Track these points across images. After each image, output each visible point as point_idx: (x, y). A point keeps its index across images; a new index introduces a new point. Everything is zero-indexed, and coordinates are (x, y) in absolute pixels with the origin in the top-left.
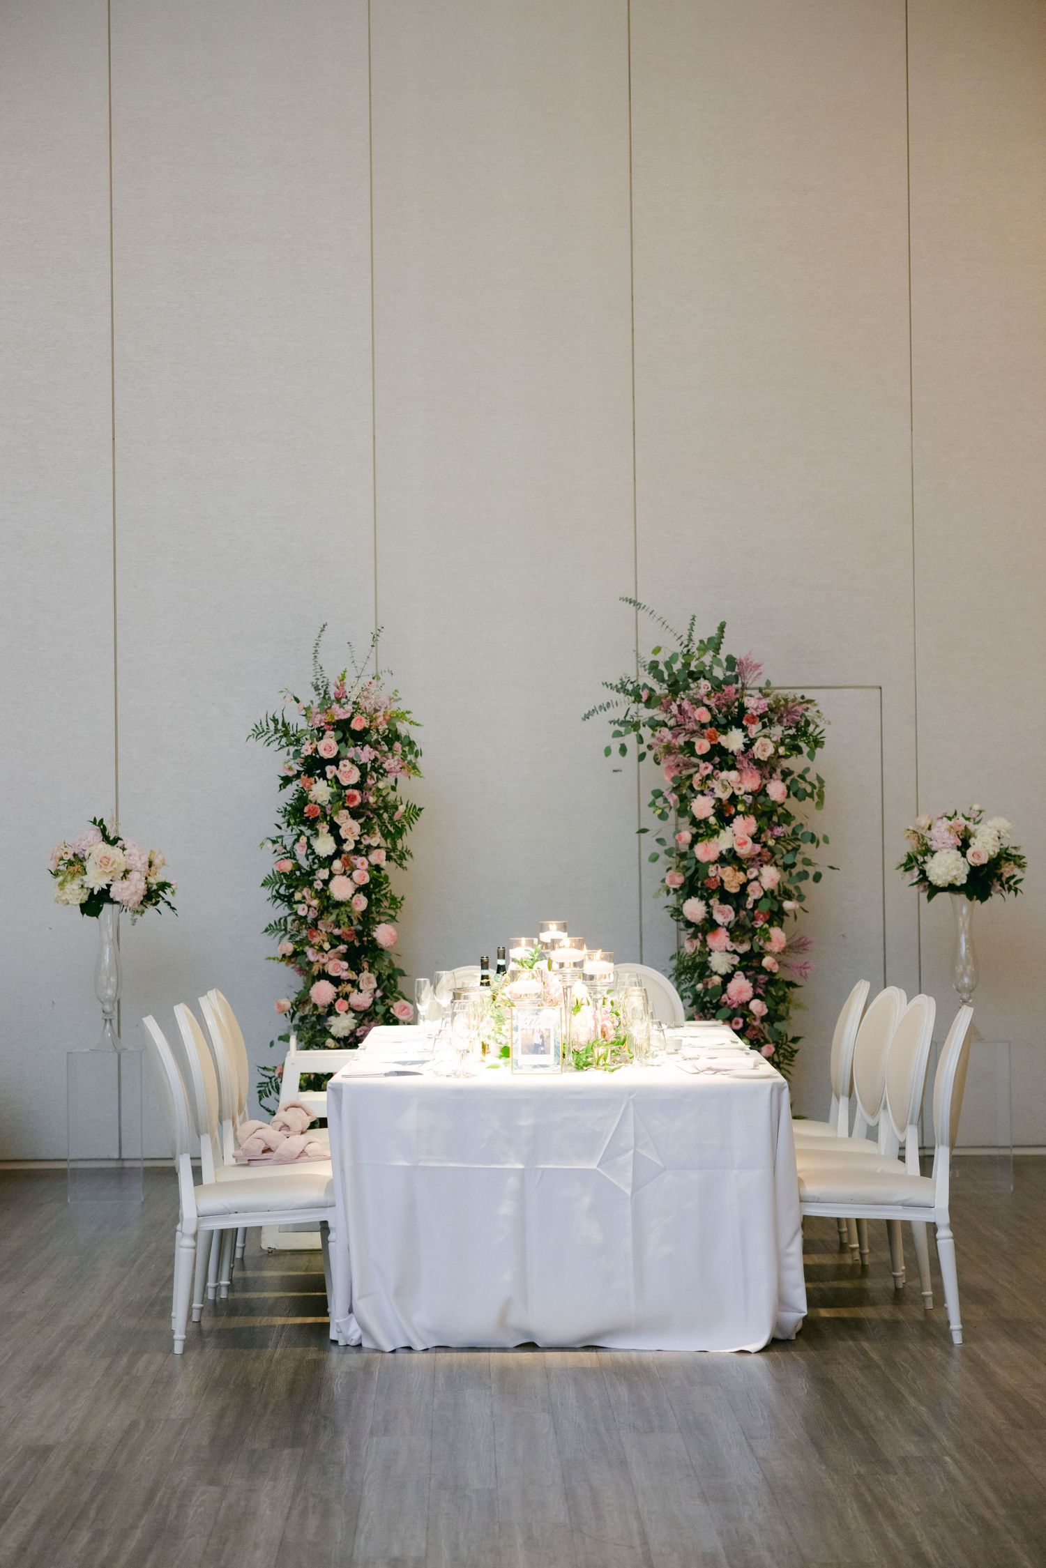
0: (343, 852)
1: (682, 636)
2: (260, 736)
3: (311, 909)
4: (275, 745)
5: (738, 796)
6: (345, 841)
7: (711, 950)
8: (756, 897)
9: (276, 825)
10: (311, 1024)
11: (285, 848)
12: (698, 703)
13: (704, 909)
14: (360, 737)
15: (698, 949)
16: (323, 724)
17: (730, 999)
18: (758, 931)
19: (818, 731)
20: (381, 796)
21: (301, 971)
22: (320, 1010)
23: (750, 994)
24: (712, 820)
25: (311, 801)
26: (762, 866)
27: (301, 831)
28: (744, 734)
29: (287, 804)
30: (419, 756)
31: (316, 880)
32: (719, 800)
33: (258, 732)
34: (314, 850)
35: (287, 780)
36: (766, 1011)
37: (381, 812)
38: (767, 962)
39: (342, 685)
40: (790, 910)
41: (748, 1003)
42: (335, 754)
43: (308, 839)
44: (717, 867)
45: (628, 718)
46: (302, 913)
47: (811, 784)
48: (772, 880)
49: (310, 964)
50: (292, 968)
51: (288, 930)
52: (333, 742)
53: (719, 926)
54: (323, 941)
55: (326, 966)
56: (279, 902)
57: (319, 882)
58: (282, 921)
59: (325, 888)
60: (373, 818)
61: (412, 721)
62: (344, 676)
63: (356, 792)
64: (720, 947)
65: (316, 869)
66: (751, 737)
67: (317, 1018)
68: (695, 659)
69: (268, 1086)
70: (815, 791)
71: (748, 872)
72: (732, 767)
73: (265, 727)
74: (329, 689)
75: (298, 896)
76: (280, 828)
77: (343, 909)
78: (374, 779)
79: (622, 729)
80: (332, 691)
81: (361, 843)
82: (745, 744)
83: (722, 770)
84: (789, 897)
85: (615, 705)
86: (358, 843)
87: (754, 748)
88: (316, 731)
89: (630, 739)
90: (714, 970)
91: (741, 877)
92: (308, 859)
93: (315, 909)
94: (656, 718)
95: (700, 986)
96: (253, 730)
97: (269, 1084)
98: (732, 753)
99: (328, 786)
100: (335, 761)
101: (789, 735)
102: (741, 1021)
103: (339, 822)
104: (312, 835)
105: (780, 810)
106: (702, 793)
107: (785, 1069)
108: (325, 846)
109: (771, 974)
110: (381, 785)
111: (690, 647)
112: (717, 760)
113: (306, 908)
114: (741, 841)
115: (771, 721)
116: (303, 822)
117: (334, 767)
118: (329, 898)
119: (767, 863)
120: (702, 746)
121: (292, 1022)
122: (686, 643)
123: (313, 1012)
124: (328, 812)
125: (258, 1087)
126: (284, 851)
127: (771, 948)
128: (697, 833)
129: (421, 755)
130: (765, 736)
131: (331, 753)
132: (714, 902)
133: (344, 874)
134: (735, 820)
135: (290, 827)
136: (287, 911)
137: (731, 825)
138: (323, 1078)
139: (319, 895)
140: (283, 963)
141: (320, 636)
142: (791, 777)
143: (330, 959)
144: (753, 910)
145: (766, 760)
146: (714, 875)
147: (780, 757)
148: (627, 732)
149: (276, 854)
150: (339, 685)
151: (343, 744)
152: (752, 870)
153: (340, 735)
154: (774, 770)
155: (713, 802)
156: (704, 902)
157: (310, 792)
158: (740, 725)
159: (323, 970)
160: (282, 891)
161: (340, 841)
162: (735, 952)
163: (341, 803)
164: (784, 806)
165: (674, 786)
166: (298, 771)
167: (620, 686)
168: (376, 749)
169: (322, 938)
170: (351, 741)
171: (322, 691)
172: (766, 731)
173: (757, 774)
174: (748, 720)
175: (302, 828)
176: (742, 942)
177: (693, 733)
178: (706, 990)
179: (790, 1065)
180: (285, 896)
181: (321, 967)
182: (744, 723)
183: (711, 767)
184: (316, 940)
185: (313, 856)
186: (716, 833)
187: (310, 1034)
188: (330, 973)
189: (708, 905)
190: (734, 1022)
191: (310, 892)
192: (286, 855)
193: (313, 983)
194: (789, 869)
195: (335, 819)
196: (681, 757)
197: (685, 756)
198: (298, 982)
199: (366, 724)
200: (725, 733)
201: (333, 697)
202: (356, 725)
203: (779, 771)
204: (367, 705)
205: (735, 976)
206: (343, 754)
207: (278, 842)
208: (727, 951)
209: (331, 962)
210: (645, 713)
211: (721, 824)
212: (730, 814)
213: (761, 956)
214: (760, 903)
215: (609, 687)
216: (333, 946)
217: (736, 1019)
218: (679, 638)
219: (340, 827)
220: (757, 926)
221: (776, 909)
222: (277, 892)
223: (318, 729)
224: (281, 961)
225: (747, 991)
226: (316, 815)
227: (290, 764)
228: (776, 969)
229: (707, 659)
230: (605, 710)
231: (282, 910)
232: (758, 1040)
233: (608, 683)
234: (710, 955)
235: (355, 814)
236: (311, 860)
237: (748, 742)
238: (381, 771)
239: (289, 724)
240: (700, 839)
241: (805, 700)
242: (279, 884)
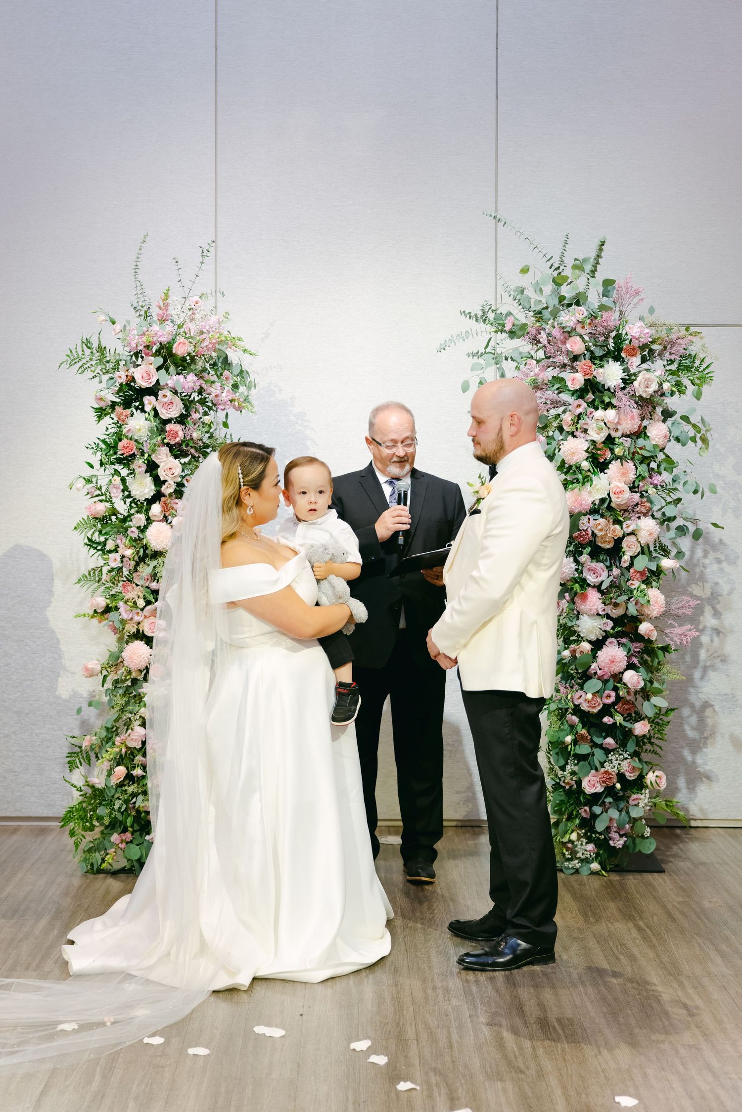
0: (164, 496)
1: (552, 257)
2: (73, 362)
3: (125, 559)
4: (89, 374)
5: (614, 438)
6: (165, 481)
7: (578, 612)
8: (631, 554)
9: (86, 462)
10: (125, 689)
11: (100, 489)
12: (569, 333)
13: (573, 566)
14: (183, 364)
15: (564, 611)
16: (140, 348)
17: (600, 669)
18: (635, 592)
19: (704, 366)
20: (207, 432)
21: (115, 630)
22: (134, 675)
23: (624, 664)
24: (586, 465)
25: (127, 437)
26: (639, 518)
27: (116, 470)
28: (623, 368)
29: (99, 439)
30: (253, 389)
31: (131, 527)
32: (593, 442)
33: (73, 360)
34: (130, 492)
35: (101, 413)
36: (642, 684)
37: (208, 450)
38: (644, 628)
39: (167, 306)
40: (669, 569)
41: (622, 673)
42: (153, 383)
43: (123, 480)
44: (589, 519)
45: (488, 350)
46: (114, 565)
47: (694, 426)
48: (651, 534)
49: (123, 622)
50: (104, 626)
51: (103, 581)
52: (152, 368)
53: (589, 585)
54: (139, 597)
55: (142, 624)
56: (92, 551)
57: (134, 529)
58: (96, 573)
59: (141, 536)
60: (199, 457)
61: (246, 350)
62: (166, 294)
63: (178, 428)
64: (591, 610)
65: (133, 514)
66: (632, 371)
67: (132, 682)
68: (567, 283)
69: (78, 756)
70: (698, 436)
71: (624, 526)
72: (608, 406)
73: (80, 353)
74: (151, 310)
75: (110, 545)
76: (92, 467)
77: (160, 560)
78: (199, 413)
79: (481, 361)
80: (155, 312)
81: (183, 485)
82: (624, 381)
83: (596, 409)
84: (665, 552)
85: (475, 335)
86: (180, 485)
87: (636, 384)
88: (134, 357)
89: (490, 374)
90: (582, 635)
91: (618, 531)
92: (125, 503)
93: (130, 559)
94: (521, 349)
95: (566, 653)
96: (68, 356)
97: (80, 754)
98: (609, 389)
99: (146, 419)
100: (153, 391)
101: (670, 370)
102: (613, 694)
103: (156, 461)
104: (128, 476)
105: (661, 456)
106: (573, 435)
107: (656, 744)
108: (143, 488)
109: (650, 641)
110: (207, 419)
111: (560, 270)
112: (590, 396)
113: (119, 559)
114: (618, 490)
115: (651, 351)
116: (119, 461)
117: (153, 398)
118: (145, 547)
119: (645, 515)
120: (575, 380)
121: (103, 687)
122: (556, 265)
123: (126, 676)
124: (145, 449)
125: (67, 757)
126: (98, 492)
127: (649, 613)
128: (566, 479)
129: (255, 386)
130: (648, 370)
131: (150, 381)
132: (584, 558)
133: (165, 519)
134: (610, 466)
135: (104, 467)
136: (101, 562)
137: (605, 471)
138: (137, 753)
139: (134, 544)
140: (95, 621)
141: (140, 249)
142: (673, 419)
143: (145, 617)
144: (628, 568)
145: (648, 397)
146: (585, 529)
147: (663, 395)
148: (488, 365)
149: (89, 496)
150: (162, 305)
151: (163, 371)
152: (628, 522)
153: (160, 361)
154: (654, 408)
155: (586, 445)
156: (572, 559)
157: (125, 426)
158: (617, 358)
159: (138, 630)
160: (96, 537)
161: (159, 482)
162: (608, 616)
163: (159, 438)
164: (665, 451)
165: (540, 426)
166: (112, 402)
167: (480, 313)
168: (202, 377)
169: (136, 593)
170: (172, 369)
171: (142, 313)
172: (645, 366)
173: (636, 412)
174: (626, 351)
175: (119, 467)
176: (616, 605)
177: (564, 366)
178: (574, 657)
179: (660, 739)
180: (99, 543)
181: (136, 627)
182: (623, 354)
183: (584, 405)
184: (129, 596)
185: (131, 499)
186: (587, 479)
187: (123, 702)
188: (146, 634)
189: (576, 561)
190: (605, 695)
191: (124, 540)
192: (100, 498)
193: (127, 642)
194: (666, 523)
195: (153, 457)
196: (550, 394)
197: (553, 393)
198: (110, 641)
199: (190, 349)
200: (602, 367)
201: (155, 318)
202: (181, 349)
203: (659, 410)
204: (193, 328)
205: (607, 643)
206: (162, 383)
207: (92, 482)
208: (598, 614)
209: (146, 620)
210: (507, 345)
211: (595, 470)
212: (606, 459)
213: (636, 620)
214: (636, 561)
215: (468, 316)
216: (148, 603)
217: (606, 692)
218: (548, 260)
219: (158, 466)
220: (633, 587)
221: (655, 569)
222: (90, 540)
223: (137, 354)
224: (92, 617)
225: (621, 661)
226: (132, 452)
227: (102, 394)
228: (654, 636)
229: (580, 284)
230: (464, 341)
231: (95, 560)
232: (629, 715)
233: (467, 312)
234: (578, 618)
235: (177, 451)
236: (128, 504)
237: (627, 377)
238: (210, 405)
239: (105, 348)
240: (570, 486)
241: (689, 332)
242: (93, 530)
